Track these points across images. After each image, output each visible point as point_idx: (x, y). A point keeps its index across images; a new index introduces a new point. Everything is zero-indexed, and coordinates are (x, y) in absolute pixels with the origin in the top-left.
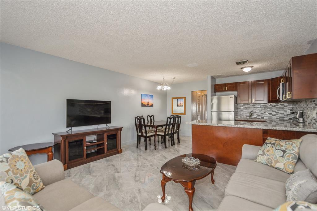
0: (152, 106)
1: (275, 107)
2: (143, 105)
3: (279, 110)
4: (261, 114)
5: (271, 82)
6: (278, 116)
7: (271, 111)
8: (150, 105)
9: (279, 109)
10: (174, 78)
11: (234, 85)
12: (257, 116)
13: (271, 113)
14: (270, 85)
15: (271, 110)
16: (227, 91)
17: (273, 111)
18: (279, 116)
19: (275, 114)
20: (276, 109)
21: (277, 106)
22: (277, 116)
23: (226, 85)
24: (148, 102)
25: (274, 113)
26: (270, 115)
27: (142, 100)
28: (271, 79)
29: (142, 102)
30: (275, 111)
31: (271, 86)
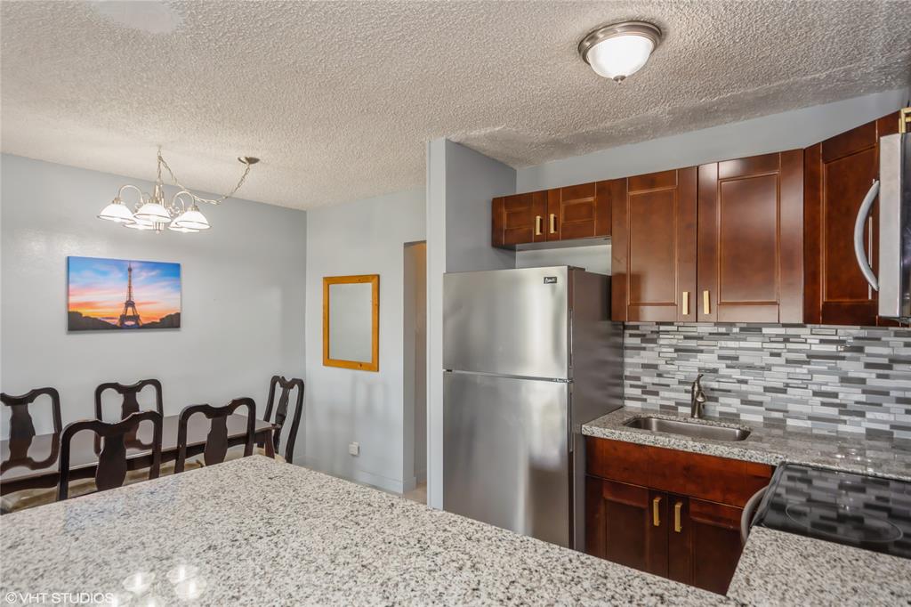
0: (172, 322)
1: (860, 350)
2: (78, 323)
3: (886, 377)
4: (767, 398)
5: (823, 168)
6: (885, 416)
7: (836, 379)
8: (143, 321)
9: (889, 367)
10: (252, 161)
11: (591, 199)
12: (736, 402)
13: (835, 395)
14: (817, 189)
15: (831, 371)
16: (554, 238)
17: (846, 380)
18: (892, 418)
19: (863, 398)
20: (868, 366)
21: (876, 340)
22: (878, 419)
23: (550, 201)
24: (130, 304)
25: (852, 395)
26: (823, 404)
27: (68, 295)
28: (826, 143)
29: (68, 305)
30: (863, 381)
31: (823, 195)
